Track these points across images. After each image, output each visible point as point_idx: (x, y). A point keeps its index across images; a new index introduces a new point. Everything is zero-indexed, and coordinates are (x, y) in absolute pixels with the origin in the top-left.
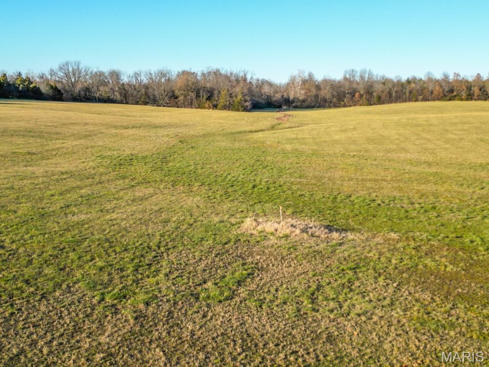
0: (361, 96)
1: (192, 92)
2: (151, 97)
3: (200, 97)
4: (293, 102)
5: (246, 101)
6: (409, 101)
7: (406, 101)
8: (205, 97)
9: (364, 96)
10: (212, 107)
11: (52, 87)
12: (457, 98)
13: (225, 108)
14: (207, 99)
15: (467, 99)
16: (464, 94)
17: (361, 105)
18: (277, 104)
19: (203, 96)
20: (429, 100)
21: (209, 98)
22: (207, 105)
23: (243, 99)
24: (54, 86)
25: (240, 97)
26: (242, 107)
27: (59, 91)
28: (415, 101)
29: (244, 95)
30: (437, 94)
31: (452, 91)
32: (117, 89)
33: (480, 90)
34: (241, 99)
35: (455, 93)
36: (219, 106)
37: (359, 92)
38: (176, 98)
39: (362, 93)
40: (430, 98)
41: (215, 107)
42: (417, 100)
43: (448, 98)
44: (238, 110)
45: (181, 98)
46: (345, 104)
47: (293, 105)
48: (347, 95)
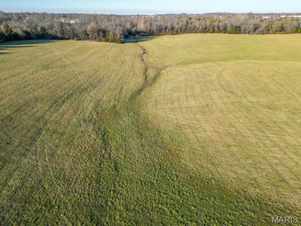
0: (169, 30)
1: (95, 33)
2: (76, 34)
3: (99, 35)
4: (140, 32)
5: (122, 38)
6: (189, 33)
7: (187, 33)
8: (102, 36)
9: (171, 30)
10: (105, 41)
11: (24, 31)
12: (208, 32)
13: (112, 41)
14: (103, 37)
15: (212, 33)
16: (211, 30)
17: (169, 35)
18: (133, 34)
19: (101, 35)
20: (197, 33)
21: (104, 36)
22: (103, 40)
23: (120, 37)
24: (25, 31)
25: (119, 36)
26: (120, 41)
27: (29, 33)
28: (191, 33)
29: (121, 35)
30: (200, 30)
31: (206, 29)
32: (58, 30)
33: (218, 28)
34: (119, 37)
35: (207, 30)
36: (109, 41)
37: (168, 28)
38: (88, 35)
39: (169, 29)
40: (197, 32)
41: (107, 41)
42: (192, 33)
43: (205, 32)
44: (118, 43)
45: (91, 36)
46: (162, 34)
47: (140, 34)
48: (163, 30)
